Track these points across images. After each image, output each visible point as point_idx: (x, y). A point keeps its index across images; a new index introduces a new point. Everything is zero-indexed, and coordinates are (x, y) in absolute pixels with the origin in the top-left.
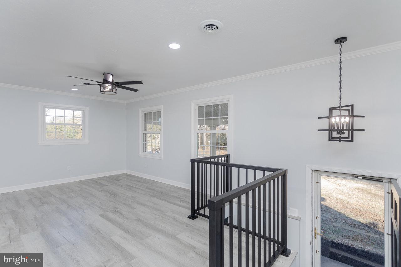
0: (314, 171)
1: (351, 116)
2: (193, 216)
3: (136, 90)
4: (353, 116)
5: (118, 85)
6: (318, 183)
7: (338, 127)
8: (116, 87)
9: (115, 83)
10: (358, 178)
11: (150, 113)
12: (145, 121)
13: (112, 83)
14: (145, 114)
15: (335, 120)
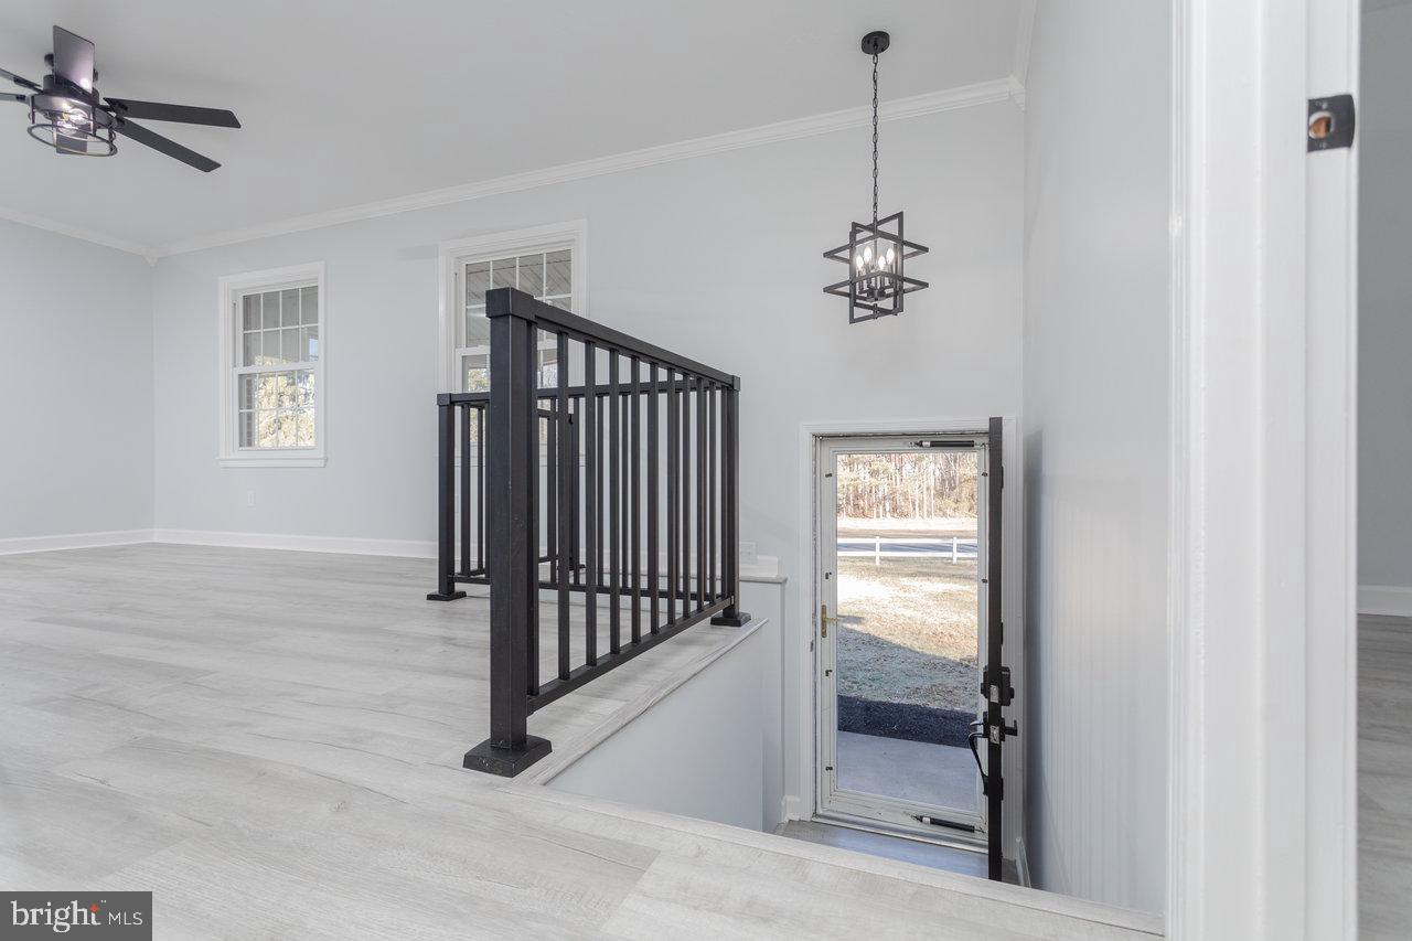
0: (821, 438)
2: (447, 591)
3: (207, 165)
4: (902, 241)
5: (117, 115)
6: (830, 475)
7: (869, 280)
8: (109, 126)
9: (105, 104)
10: (921, 445)
11: (271, 298)
12: (247, 325)
13: (90, 98)
14: (247, 299)
15: (863, 258)
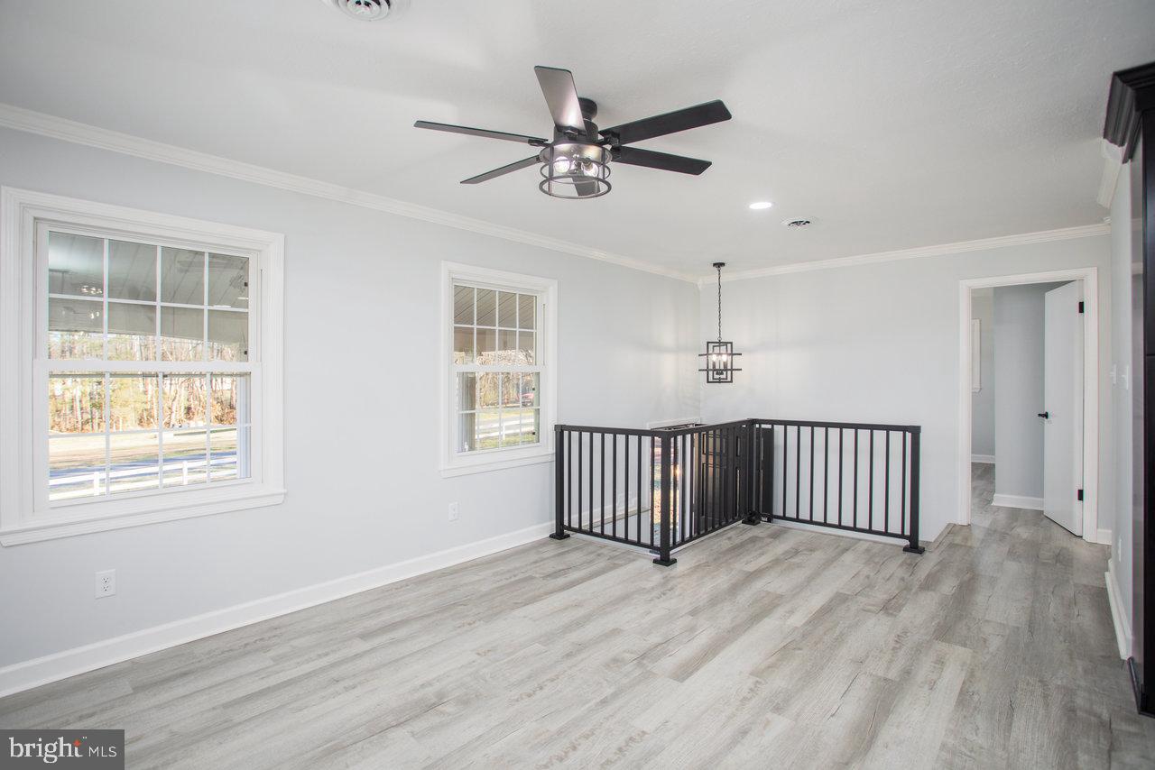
1: (729, 355)
4: (732, 354)
7: (714, 366)
15: (712, 359)
